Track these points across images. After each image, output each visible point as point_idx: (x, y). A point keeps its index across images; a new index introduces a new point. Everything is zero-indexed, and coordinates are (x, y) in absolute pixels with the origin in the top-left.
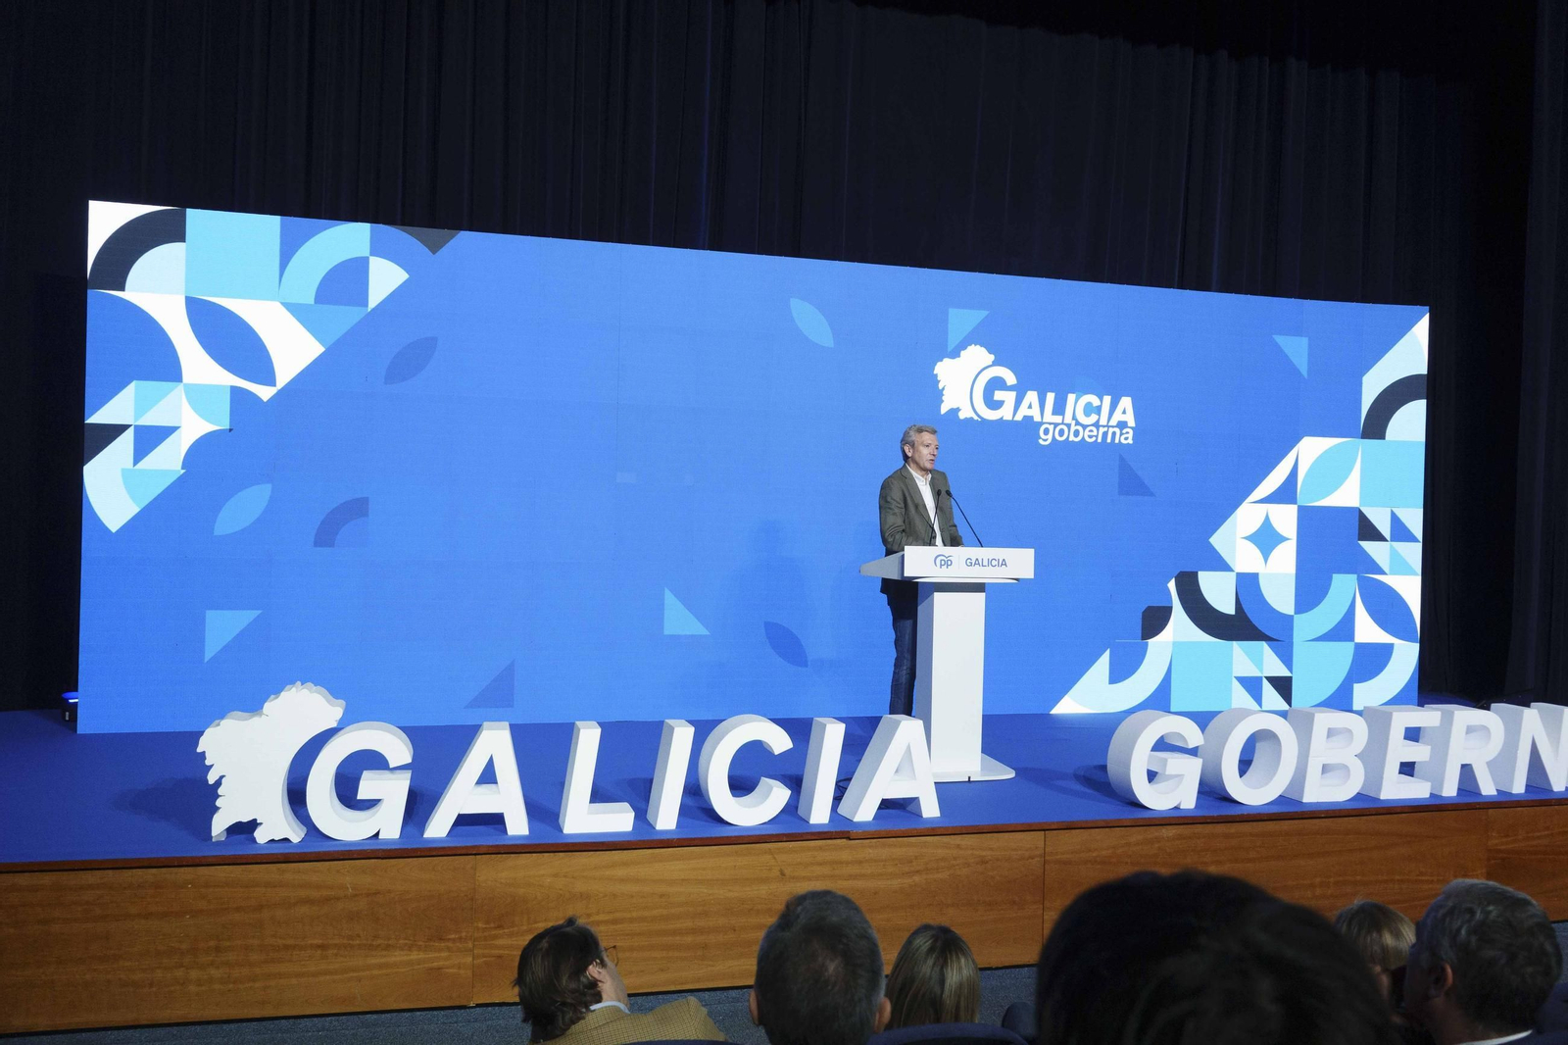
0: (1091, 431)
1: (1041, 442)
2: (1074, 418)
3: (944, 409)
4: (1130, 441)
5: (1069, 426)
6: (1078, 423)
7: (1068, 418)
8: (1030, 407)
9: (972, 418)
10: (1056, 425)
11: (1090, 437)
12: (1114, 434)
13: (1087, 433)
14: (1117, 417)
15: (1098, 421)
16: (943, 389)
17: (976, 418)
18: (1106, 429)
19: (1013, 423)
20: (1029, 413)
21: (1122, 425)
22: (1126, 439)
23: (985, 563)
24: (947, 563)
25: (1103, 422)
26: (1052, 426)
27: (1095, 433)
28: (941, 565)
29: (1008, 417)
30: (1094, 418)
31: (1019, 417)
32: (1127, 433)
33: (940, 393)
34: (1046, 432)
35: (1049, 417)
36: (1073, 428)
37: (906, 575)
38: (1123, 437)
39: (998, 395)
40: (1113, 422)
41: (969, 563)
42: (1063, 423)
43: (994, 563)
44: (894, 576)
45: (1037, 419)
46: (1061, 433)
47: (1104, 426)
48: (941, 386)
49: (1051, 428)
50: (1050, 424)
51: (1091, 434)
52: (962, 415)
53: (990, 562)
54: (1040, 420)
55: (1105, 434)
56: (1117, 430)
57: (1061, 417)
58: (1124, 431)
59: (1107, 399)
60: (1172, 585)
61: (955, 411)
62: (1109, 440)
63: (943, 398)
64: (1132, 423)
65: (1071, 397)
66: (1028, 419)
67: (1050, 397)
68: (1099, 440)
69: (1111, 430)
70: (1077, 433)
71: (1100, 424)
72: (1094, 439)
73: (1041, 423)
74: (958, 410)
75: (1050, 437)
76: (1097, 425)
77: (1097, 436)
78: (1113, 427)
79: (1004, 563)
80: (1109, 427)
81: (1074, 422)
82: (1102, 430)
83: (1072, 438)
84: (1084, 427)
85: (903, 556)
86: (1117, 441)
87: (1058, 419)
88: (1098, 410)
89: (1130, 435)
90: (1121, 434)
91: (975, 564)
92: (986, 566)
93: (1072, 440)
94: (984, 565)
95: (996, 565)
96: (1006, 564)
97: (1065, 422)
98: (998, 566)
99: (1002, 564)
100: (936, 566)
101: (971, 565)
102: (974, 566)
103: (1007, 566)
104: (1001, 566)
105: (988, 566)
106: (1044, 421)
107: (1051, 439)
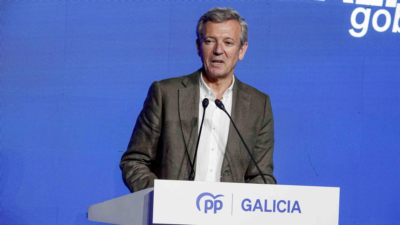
1: (352, 32)
5: (392, 11)
10: (374, 9)
23: (270, 206)
24: (215, 205)
26: (369, 10)
28: (206, 209)
34: (360, 18)
37: (155, 221)
42: (384, 7)
43: (282, 206)
46: (382, 21)
49: (367, 13)
50: (366, 7)
53: (276, 205)
54: (352, 1)
73: (354, 6)
75: (365, 26)
79: (297, 207)
83: (396, 29)
91: (255, 207)
92: (270, 211)
93: (396, 32)
94: (267, 209)
95: (285, 210)
96: (299, 209)
97: (387, 5)
98: (289, 211)
99: (294, 209)
100: (200, 210)
101: (250, 209)
102: (254, 210)
103: (300, 212)
104: (292, 212)
105: (274, 211)
106: (357, 3)
107: (367, 29)
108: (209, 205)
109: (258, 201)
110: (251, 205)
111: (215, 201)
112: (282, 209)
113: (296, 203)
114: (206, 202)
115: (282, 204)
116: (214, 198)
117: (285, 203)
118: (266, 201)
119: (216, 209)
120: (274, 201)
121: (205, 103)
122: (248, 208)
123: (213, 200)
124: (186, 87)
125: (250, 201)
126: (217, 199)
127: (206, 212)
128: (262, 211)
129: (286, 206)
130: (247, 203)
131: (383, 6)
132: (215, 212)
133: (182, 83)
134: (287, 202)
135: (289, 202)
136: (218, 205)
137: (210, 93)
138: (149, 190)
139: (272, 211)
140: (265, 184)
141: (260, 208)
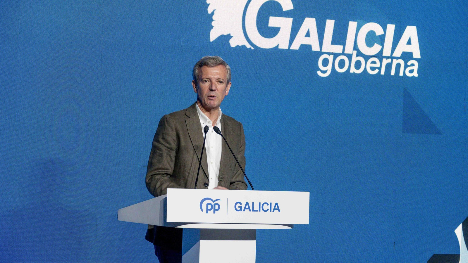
0: (374, 62)
1: (319, 73)
2: (356, 47)
3: (214, 36)
4: (415, 74)
5: (350, 56)
6: (359, 54)
7: (349, 49)
8: (308, 35)
9: (244, 46)
10: (336, 55)
11: (373, 69)
12: (398, 66)
13: (369, 65)
14: (402, 47)
15: (381, 51)
16: (213, 13)
17: (248, 46)
18: (389, 61)
19: (288, 53)
20: (306, 41)
21: (407, 56)
22: (411, 71)
23: (256, 207)
24: (214, 207)
25: (387, 52)
26: (332, 56)
27: (378, 65)
28: (208, 210)
29: (284, 45)
30: (376, 48)
31: (295, 46)
32: (413, 65)
33: (209, 18)
34: (325, 62)
35: (328, 46)
36: (354, 59)
37: (168, 220)
38: (408, 69)
39: (274, 21)
40: (398, 53)
41: (239, 207)
42: (343, 54)
43: (266, 207)
44: (157, 222)
45: (316, 48)
46: (342, 64)
47: (387, 58)
48: (210, 11)
49: (331, 58)
50: (329, 54)
51: (374, 65)
52: (233, 43)
53: (261, 207)
54: (319, 50)
55: (389, 66)
56: (402, 62)
57: (341, 47)
58: (409, 63)
59: (391, 28)
60: (459, 231)
61: (225, 39)
62: (393, 73)
63: (213, 24)
64: (417, 55)
65: (352, 25)
66: (306, 48)
67: (330, 24)
68: (383, 73)
69: (395, 62)
70: (358, 65)
71: (384, 54)
72: (377, 71)
73: (321, 53)
74: (229, 37)
75: (329, 68)
76: (380, 56)
77: (380, 69)
78: (397, 58)
79: (277, 208)
80: (392, 58)
81: (355, 52)
82: (385, 62)
83: (353, 70)
84: (367, 58)
85: (166, 199)
86: (401, 74)
87: (338, 49)
88: (381, 40)
89: (416, 68)
90: (406, 66)
91: (245, 208)
92: (257, 211)
93: (353, 72)
94: (254, 209)
95: (268, 210)
96: (278, 209)
97: (346, 52)
98: (271, 211)
99: (275, 209)
100: (203, 211)
101: (241, 210)
102: (244, 210)
103: (279, 211)
104: (273, 211)
105: (260, 211)
106: (323, 50)
107: (331, 71)
108: (210, 207)
109: (247, 203)
110: (242, 207)
111: (214, 204)
112: (265, 209)
113: (276, 204)
114: (208, 205)
115: (265, 205)
116: (214, 202)
117: (268, 204)
118: (253, 203)
119: (215, 210)
120: (260, 203)
121: (206, 129)
122: (239, 209)
123: (213, 203)
124: (189, 118)
125: (241, 204)
126: (216, 202)
127: (207, 212)
128: (250, 211)
129: (268, 207)
130: (238, 205)
131: (342, 52)
132: (214, 212)
133: (186, 115)
134: (269, 204)
135: (271, 204)
136: (217, 207)
137: (208, 121)
138: (163, 197)
139: (258, 211)
140: (253, 190)
141: (249, 208)
